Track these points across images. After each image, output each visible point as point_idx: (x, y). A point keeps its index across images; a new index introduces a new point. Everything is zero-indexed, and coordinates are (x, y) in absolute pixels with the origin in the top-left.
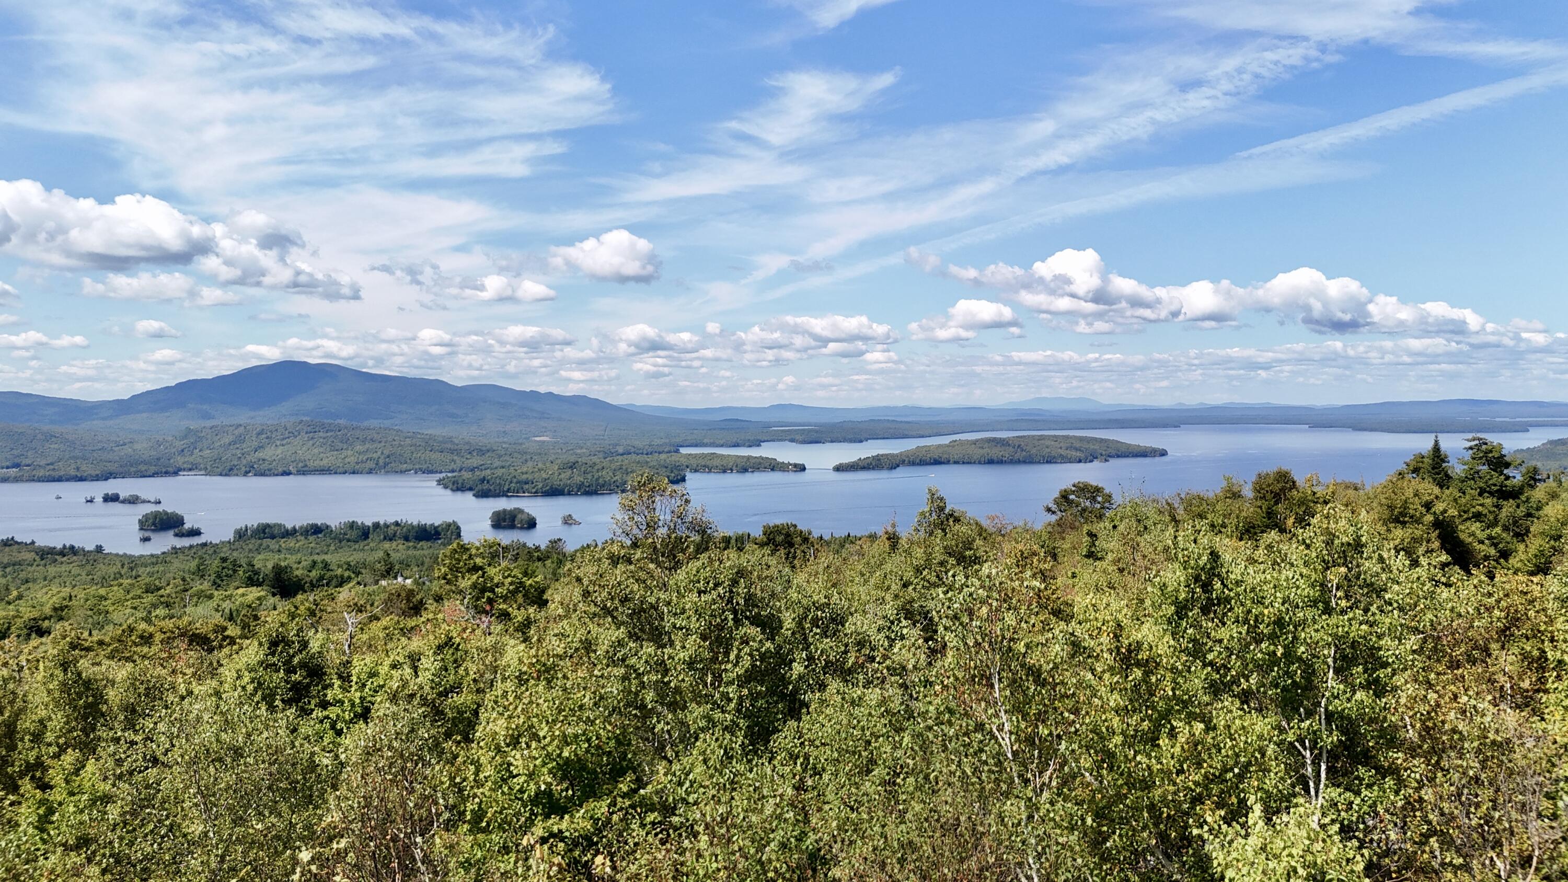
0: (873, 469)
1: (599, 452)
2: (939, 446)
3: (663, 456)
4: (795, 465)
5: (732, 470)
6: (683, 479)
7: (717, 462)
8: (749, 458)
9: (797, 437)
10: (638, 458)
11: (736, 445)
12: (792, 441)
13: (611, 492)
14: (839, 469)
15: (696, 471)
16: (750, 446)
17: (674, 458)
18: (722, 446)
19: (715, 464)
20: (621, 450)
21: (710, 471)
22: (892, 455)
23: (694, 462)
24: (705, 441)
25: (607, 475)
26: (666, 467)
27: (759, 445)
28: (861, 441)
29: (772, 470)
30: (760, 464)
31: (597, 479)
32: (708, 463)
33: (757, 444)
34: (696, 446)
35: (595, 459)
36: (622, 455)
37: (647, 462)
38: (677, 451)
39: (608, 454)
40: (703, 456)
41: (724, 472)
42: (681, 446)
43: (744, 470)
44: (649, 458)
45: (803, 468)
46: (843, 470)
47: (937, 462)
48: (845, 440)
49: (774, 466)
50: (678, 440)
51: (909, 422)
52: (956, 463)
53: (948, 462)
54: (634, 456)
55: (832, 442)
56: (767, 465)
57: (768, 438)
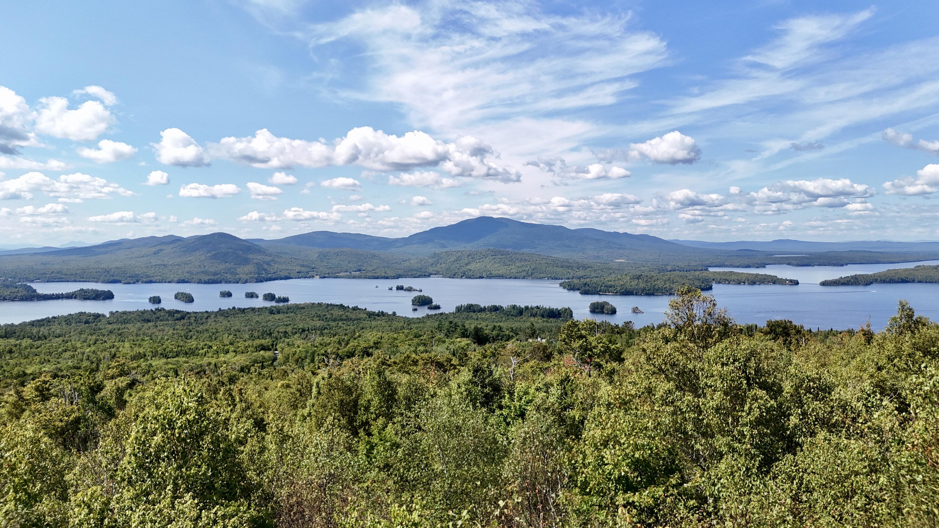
0: (852, 284)
1: (655, 269)
2: (906, 270)
3: (697, 273)
4: (791, 281)
5: (744, 283)
6: (710, 288)
7: (733, 277)
8: (757, 275)
9: (792, 262)
10: (681, 273)
11: (748, 266)
12: (789, 264)
13: (663, 294)
14: (824, 284)
15: (719, 283)
16: (758, 267)
17: (705, 274)
18: (738, 267)
19: (732, 278)
20: (669, 268)
21: (729, 283)
22: (867, 276)
23: (718, 277)
24: (726, 263)
25: (660, 284)
26: (699, 280)
27: (764, 267)
28: (842, 265)
29: (774, 283)
30: (765, 279)
31: (654, 286)
32: (728, 278)
33: (763, 266)
34: (720, 266)
35: (652, 274)
36: (670, 271)
37: (686, 276)
38: (707, 270)
39: (661, 270)
40: (725, 273)
41: (739, 284)
42: (709, 267)
43: (753, 283)
44: (687, 274)
45: (796, 283)
46: (827, 285)
47: (904, 281)
48: (829, 265)
49: (775, 281)
50: (707, 263)
51: (881, 253)
52: (920, 282)
53: (913, 281)
54: (678, 272)
55: (819, 265)
56: (770, 280)
57: (771, 262)
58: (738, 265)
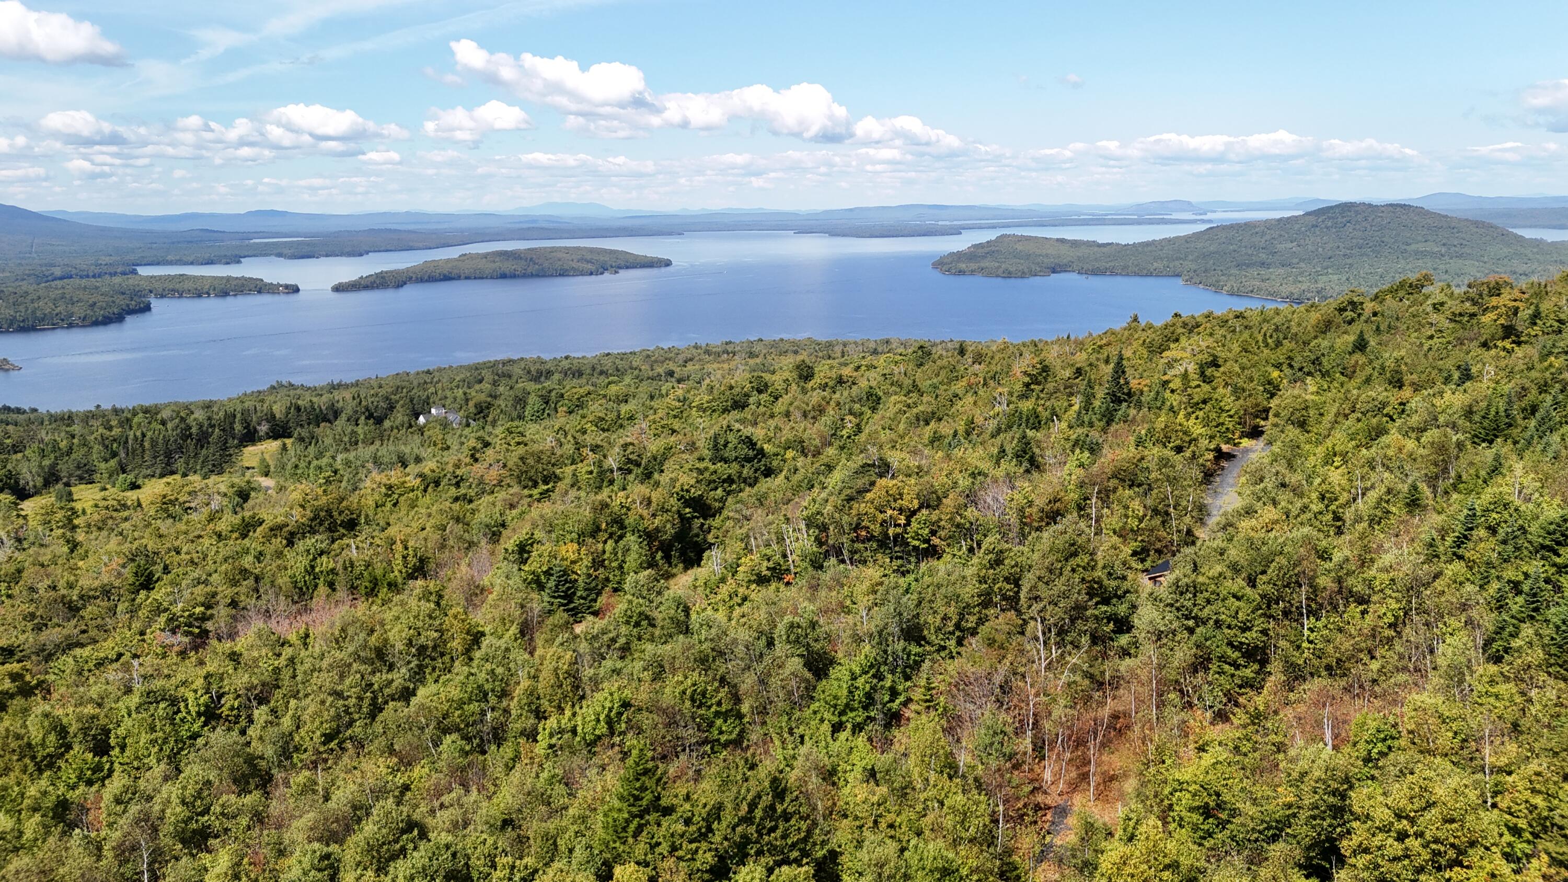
0: (378, 288)
1: (29, 275)
2: (448, 261)
3: (117, 280)
4: (287, 287)
5: (209, 294)
6: (147, 308)
7: (187, 285)
8: (229, 279)
9: (286, 251)
10: (84, 282)
11: (210, 262)
12: (279, 255)
13: (55, 327)
14: (338, 289)
15: (163, 296)
16: (228, 263)
17: (131, 281)
18: (192, 263)
19: (186, 287)
20: (58, 272)
21: (181, 296)
22: (397, 272)
23: (158, 286)
24: (169, 258)
25: (44, 306)
26: (123, 294)
27: (239, 262)
28: (361, 255)
29: (259, 292)
30: (243, 285)
31: (34, 312)
32: (177, 286)
33: (236, 259)
34: (158, 264)
35: (25, 286)
36: (61, 278)
37: (97, 288)
38: (134, 272)
39: (44, 278)
40: (170, 278)
41: (200, 296)
42: (138, 265)
43: (224, 294)
44: (97, 282)
45: (296, 290)
46: (343, 290)
47: (447, 278)
48: (342, 254)
49: (260, 288)
50: (132, 257)
52: (467, 278)
53: (458, 278)
54: (77, 281)
55: (327, 256)
56: (252, 286)
57: (249, 253)
58: (191, 259)
